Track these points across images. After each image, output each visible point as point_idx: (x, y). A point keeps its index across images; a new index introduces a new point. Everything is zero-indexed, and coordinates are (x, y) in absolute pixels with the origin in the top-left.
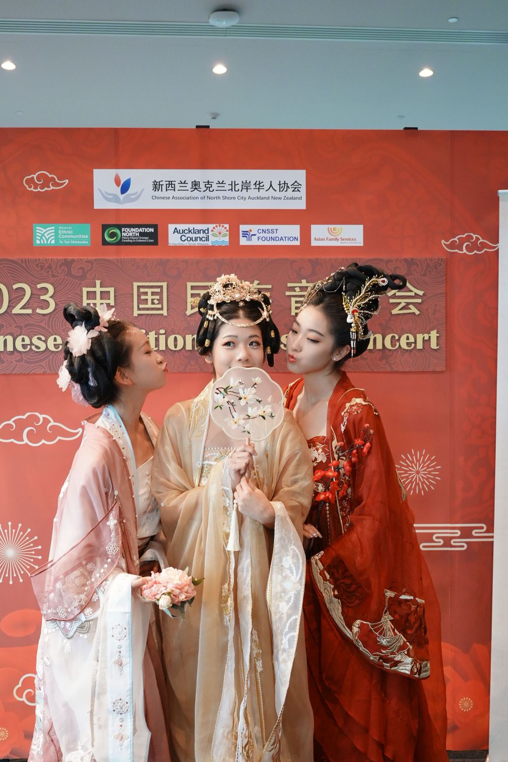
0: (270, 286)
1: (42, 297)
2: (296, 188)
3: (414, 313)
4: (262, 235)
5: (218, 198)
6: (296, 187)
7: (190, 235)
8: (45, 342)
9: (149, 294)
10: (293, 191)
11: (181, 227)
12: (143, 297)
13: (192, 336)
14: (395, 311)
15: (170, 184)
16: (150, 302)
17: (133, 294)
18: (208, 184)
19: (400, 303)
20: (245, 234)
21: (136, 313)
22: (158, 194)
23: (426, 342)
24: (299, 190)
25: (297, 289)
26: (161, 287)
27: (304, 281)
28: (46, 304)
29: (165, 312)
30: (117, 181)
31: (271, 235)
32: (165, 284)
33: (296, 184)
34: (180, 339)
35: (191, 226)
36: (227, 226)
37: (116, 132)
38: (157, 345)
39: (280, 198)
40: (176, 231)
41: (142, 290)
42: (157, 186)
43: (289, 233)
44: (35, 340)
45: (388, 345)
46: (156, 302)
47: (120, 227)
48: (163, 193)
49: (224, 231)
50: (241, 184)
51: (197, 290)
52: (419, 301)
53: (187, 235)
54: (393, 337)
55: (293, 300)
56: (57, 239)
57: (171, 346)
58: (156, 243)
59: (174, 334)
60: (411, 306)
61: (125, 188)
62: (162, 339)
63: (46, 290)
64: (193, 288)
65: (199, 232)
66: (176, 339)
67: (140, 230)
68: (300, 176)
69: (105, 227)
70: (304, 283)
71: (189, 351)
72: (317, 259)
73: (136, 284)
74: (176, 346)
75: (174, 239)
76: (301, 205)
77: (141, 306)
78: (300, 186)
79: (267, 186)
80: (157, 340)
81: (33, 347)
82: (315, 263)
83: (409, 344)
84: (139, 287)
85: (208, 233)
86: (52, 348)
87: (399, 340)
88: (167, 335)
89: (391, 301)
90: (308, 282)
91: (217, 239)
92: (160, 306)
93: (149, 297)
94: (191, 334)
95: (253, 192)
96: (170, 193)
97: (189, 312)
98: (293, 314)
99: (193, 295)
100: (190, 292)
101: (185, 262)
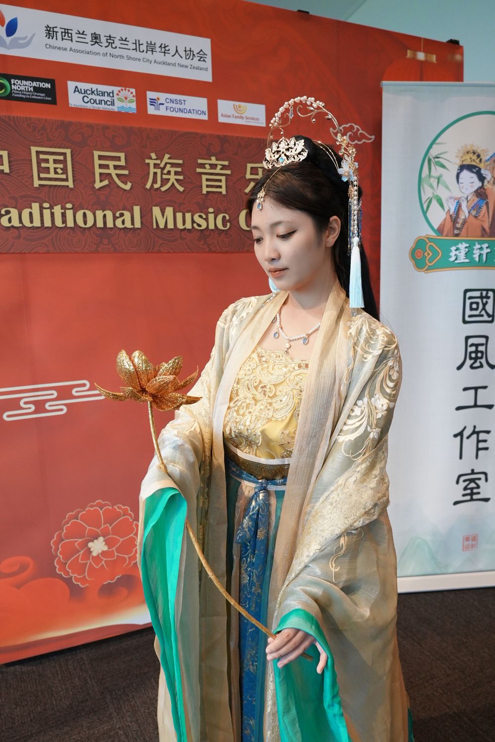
0: (181, 162)
2: (201, 57)
4: (170, 105)
5: (122, 57)
7: (94, 97)
9: (51, 161)
10: (199, 60)
11: (83, 86)
12: (43, 165)
13: (103, 212)
15: (66, 32)
16: (52, 170)
17: (31, 161)
18: (110, 39)
20: (153, 102)
21: (37, 183)
22: (53, 42)
24: (204, 61)
25: (207, 166)
26: (64, 154)
27: (213, 158)
29: (70, 184)
31: (178, 106)
32: (68, 152)
33: (201, 53)
34: (89, 214)
35: (94, 87)
36: (133, 90)
38: (64, 221)
39: (187, 67)
40: (76, 89)
41: (42, 156)
42: (50, 32)
43: (197, 106)
46: (59, 171)
47: (8, 77)
48: (59, 43)
49: (130, 97)
50: (145, 44)
51: (105, 160)
53: (90, 97)
55: (204, 177)
58: (54, 102)
59: (83, 209)
61: (11, 29)
62: (69, 213)
64: (100, 157)
65: (103, 94)
66: (85, 215)
67: (34, 84)
68: (204, 44)
70: (213, 160)
71: (100, 228)
72: (225, 136)
73: (34, 149)
74: (85, 223)
75: (75, 100)
76: (208, 77)
77: (42, 175)
78: (205, 56)
79: (173, 52)
80: (64, 215)
82: (223, 140)
84: (38, 153)
85: (113, 96)
88: (75, 210)
90: (217, 160)
91: (124, 104)
92: (64, 176)
93: (51, 165)
94: (101, 210)
95: (158, 56)
96: (67, 44)
97: (98, 185)
98: (204, 192)
99: (101, 166)
100: (97, 162)
101: (90, 127)
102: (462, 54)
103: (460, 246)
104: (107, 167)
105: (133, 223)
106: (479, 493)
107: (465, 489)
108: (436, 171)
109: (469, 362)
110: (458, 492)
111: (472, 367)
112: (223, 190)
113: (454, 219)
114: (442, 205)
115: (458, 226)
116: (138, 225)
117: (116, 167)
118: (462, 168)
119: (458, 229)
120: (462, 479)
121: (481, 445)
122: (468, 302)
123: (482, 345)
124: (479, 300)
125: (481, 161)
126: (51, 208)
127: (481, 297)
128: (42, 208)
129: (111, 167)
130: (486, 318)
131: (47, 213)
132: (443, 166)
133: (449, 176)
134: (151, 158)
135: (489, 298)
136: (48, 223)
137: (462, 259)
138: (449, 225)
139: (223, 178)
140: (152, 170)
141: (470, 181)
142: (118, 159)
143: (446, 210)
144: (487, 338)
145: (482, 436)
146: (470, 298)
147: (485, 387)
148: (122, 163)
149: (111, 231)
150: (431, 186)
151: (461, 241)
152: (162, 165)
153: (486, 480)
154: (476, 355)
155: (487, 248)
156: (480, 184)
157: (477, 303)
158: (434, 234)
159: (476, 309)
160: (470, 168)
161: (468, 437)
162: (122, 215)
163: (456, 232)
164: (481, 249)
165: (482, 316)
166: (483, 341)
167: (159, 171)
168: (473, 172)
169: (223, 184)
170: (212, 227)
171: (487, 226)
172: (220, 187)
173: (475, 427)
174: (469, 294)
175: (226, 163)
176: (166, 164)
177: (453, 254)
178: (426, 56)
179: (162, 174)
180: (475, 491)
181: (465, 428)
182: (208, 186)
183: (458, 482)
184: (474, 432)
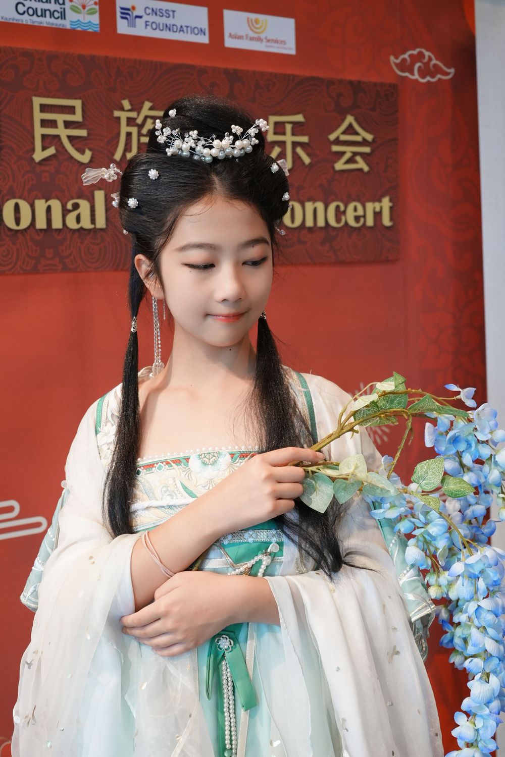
3: (361, 170)
13: (47, 201)
14: (340, 166)
19: (343, 153)
23: (378, 215)
34: (24, 206)
45: (333, 222)
51: (51, 112)
52: (367, 150)
54: (338, 207)
59: (14, 197)
60: (358, 158)
64: (44, 108)
66: (17, 208)
71: (41, 230)
72: (236, 71)
82: (231, 78)
83: (357, 219)
87: (344, 212)
88: (1, 200)
89: (335, 148)
94: (43, 198)
97: (39, 155)
99: (45, 123)
100: (38, 116)
101: (27, 54)
104: (53, 124)
105: (93, 221)
116: (101, 223)
117: (68, 125)
129: (61, 124)
134: (122, 109)
140: (124, 129)
142: (71, 110)
148: (78, 117)
149: (58, 235)
152: (139, 121)
162: (76, 206)
167: (134, 130)
176: (146, 117)
179: (140, 135)
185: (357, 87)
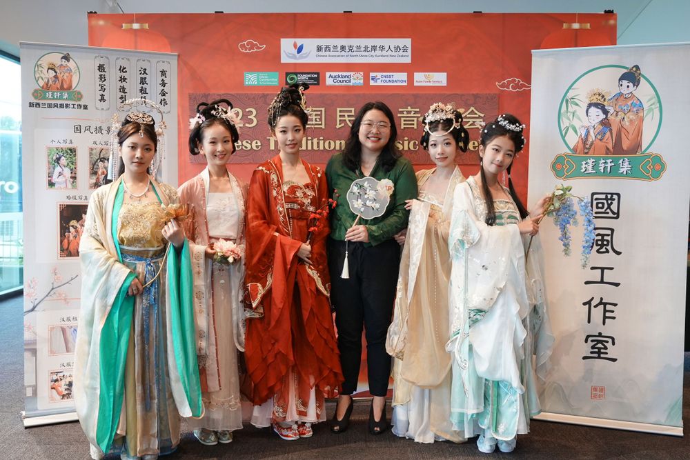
1: (249, 117)
3: (478, 128)
4: (383, 79)
6: (405, 48)
7: (340, 79)
8: (251, 144)
9: (314, 115)
11: (334, 74)
15: (328, 47)
16: (314, 120)
19: (469, 122)
20: (373, 78)
22: (320, 53)
25: (405, 112)
26: (321, 111)
28: (251, 121)
29: (323, 126)
30: (295, 46)
31: (389, 79)
32: (323, 109)
34: (332, 143)
35: (340, 74)
37: (295, 15)
38: (318, 147)
40: (331, 76)
42: (319, 48)
43: (400, 78)
44: (244, 143)
46: (318, 120)
47: (296, 74)
49: (360, 76)
51: (343, 113)
52: (481, 120)
53: (337, 79)
55: (402, 119)
56: (258, 81)
57: (327, 147)
58: (318, 84)
59: (329, 140)
60: (476, 124)
61: (300, 50)
62: (321, 142)
63: (251, 112)
64: (340, 111)
65: (345, 77)
66: (330, 143)
67: (309, 76)
68: (407, 42)
69: (287, 74)
70: (409, 109)
72: (417, 94)
74: (330, 147)
75: (329, 82)
76: (408, 60)
79: (387, 49)
80: (318, 143)
81: (243, 147)
82: (416, 96)
83: (474, 147)
85: (350, 78)
86: (255, 148)
88: (324, 141)
90: (412, 108)
92: (320, 123)
93: (314, 117)
94: (339, 140)
95: (378, 52)
96: (328, 53)
97: (338, 126)
98: (402, 128)
99: (340, 116)
100: (338, 114)
101: (336, 95)
102: (616, 19)
103: (588, 161)
104: (344, 116)
106: (606, 353)
107: (593, 347)
108: (572, 108)
109: (595, 248)
110: (586, 349)
111: (598, 251)
112: (415, 127)
113: (584, 142)
114: (576, 132)
115: (588, 146)
117: (349, 116)
118: (590, 105)
119: (587, 149)
120: (590, 339)
121: (608, 314)
122: (595, 202)
123: (608, 235)
124: (605, 201)
125: (605, 100)
126: (312, 140)
127: (606, 199)
128: (307, 140)
129: (346, 116)
130: (611, 215)
131: (310, 142)
132: (577, 105)
133: (581, 111)
135: (614, 199)
136: (310, 148)
137: (590, 170)
138: (581, 145)
139: (415, 119)
141: (596, 115)
142: (351, 111)
143: (579, 135)
144: (612, 230)
145: (609, 307)
146: (596, 199)
147: (612, 269)
148: (353, 114)
150: (568, 119)
151: (590, 158)
153: (613, 344)
154: (602, 243)
155: (611, 162)
156: (605, 116)
157: (603, 204)
158: (569, 152)
159: (602, 208)
160: (596, 105)
161: (595, 307)
163: (586, 151)
164: (606, 163)
165: (608, 213)
166: (609, 232)
168: (599, 108)
169: (415, 123)
170: (406, 148)
171: (610, 146)
172: (413, 124)
173: (602, 299)
174: (595, 197)
175: (418, 110)
177: (583, 166)
178: (580, 26)
180: (602, 351)
181: (593, 298)
182: (404, 124)
183: (586, 341)
184: (601, 303)
185: (476, 96)
